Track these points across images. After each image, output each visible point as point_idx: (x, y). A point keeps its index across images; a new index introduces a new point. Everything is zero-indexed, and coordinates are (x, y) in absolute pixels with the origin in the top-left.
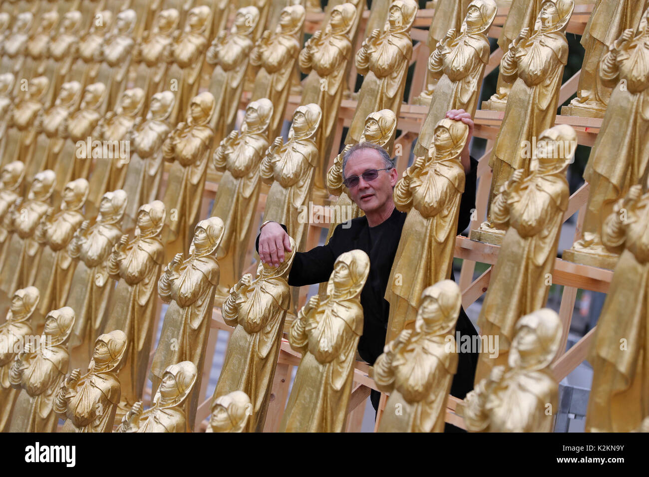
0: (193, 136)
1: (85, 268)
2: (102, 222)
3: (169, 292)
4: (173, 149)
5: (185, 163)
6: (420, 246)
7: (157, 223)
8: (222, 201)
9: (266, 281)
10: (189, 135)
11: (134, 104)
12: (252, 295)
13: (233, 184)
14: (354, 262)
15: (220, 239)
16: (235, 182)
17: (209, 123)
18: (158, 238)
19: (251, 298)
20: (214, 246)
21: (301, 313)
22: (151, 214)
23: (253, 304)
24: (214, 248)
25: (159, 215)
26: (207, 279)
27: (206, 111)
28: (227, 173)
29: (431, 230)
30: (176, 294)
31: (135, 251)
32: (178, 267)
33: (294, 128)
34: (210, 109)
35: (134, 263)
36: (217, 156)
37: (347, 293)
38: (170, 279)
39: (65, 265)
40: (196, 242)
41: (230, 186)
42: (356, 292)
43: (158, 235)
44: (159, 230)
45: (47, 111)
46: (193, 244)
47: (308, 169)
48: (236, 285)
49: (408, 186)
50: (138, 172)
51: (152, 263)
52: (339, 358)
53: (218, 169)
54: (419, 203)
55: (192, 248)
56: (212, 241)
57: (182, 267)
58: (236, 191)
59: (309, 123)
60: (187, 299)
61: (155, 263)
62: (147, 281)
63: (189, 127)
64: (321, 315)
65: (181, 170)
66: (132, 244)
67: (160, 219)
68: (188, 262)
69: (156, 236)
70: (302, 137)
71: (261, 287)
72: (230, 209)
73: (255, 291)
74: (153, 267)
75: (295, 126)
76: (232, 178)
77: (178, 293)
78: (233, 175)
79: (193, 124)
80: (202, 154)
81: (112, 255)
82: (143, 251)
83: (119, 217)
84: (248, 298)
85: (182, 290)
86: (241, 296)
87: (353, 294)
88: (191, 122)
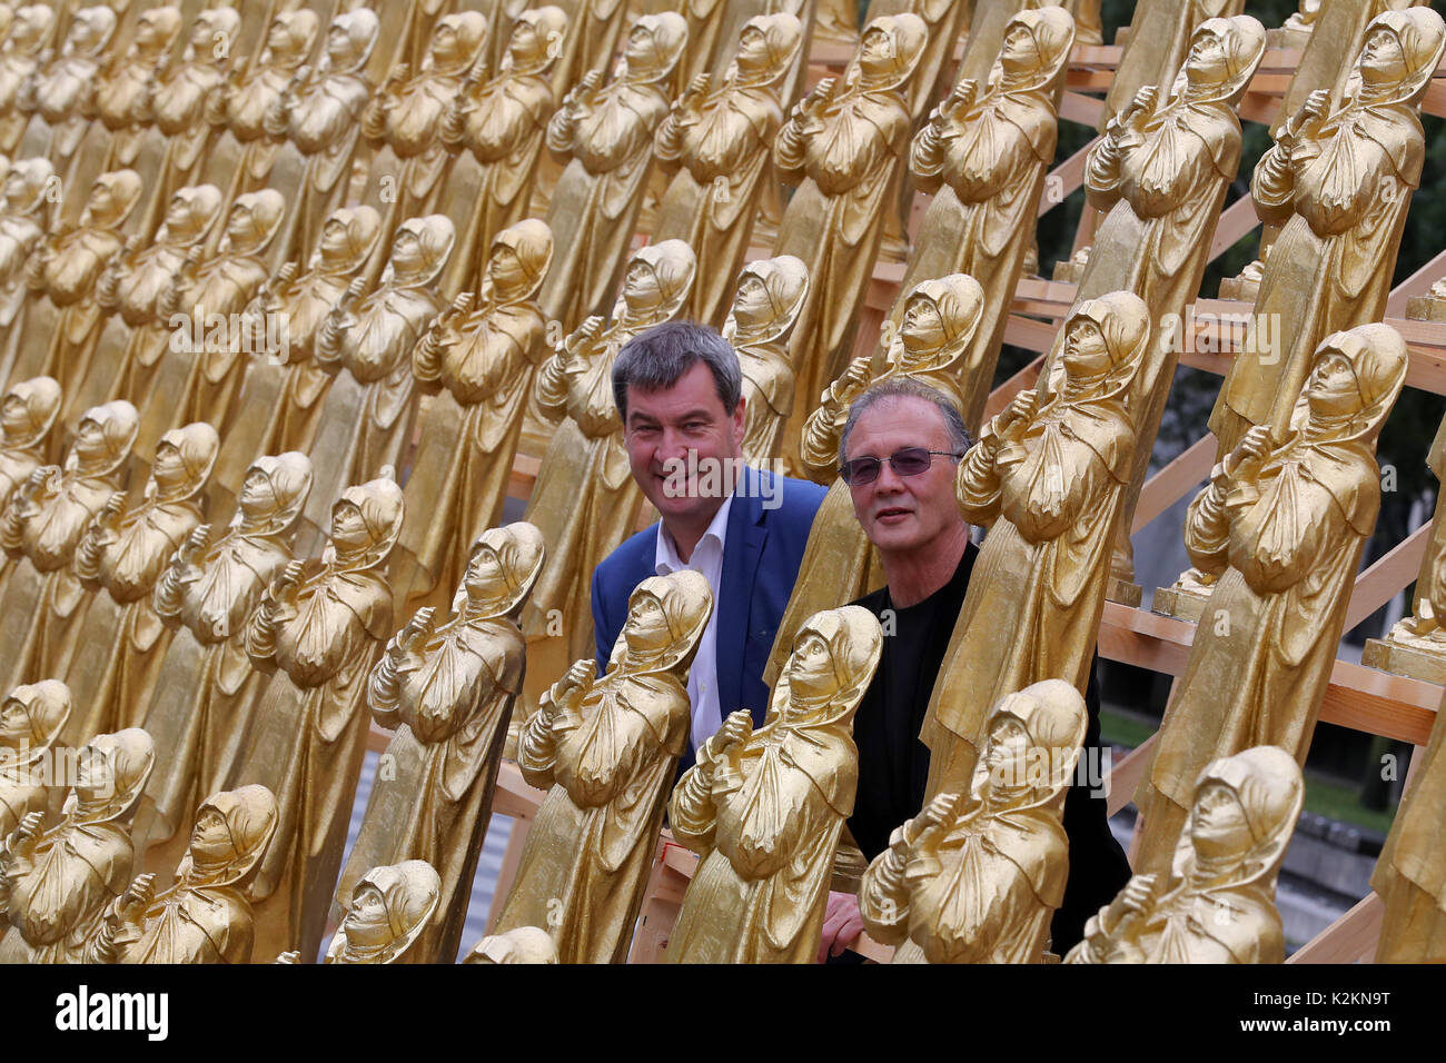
0: (493, 328)
1: (193, 643)
2: (244, 530)
3: (395, 704)
4: (439, 358)
5: (469, 397)
6: (1012, 611)
7: (380, 535)
8: (551, 493)
9: (631, 680)
10: (483, 325)
11: (353, 247)
12: (595, 712)
13: (582, 452)
14: (842, 635)
15: (531, 579)
16: (586, 445)
17: (534, 297)
18: (380, 575)
19: (591, 720)
20: (515, 594)
21: (705, 751)
22: (365, 512)
23: (594, 736)
24: (516, 601)
25: (388, 515)
26: (493, 675)
27: (529, 269)
28: (569, 423)
29: (1043, 573)
30: (411, 707)
31: (319, 601)
32: (423, 642)
33: (737, 314)
34: (541, 262)
35: (316, 632)
36: (544, 379)
37: (822, 710)
38: (400, 669)
39: (145, 640)
40: (471, 582)
41: (573, 456)
42: (844, 708)
43: (379, 567)
44: (382, 555)
45: (132, 257)
46: (462, 586)
47: (764, 420)
48: (555, 686)
49: (992, 462)
50: (347, 416)
51: (362, 636)
52: (790, 869)
53: (546, 412)
54: (1017, 503)
55: (461, 596)
56: (511, 581)
57: (431, 643)
58: (589, 470)
59: (777, 306)
60: (438, 723)
61: (369, 636)
62: (343, 679)
63: (485, 305)
64: (753, 760)
65: (455, 414)
66: (312, 584)
67: (389, 525)
68: (449, 631)
69: (375, 568)
70: (756, 338)
71: (619, 695)
72: (570, 515)
73: (602, 702)
74: (362, 646)
75: (740, 309)
76: (579, 436)
77: (416, 706)
78: (581, 428)
79: (495, 298)
80: (513, 376)
81: (261, 610)
82: (338, 604)
83: (286, 522)
84: (583, 720)
85: (428, 701)
86: (566, 712)
87: (837, 712)
88: (490, 294)
